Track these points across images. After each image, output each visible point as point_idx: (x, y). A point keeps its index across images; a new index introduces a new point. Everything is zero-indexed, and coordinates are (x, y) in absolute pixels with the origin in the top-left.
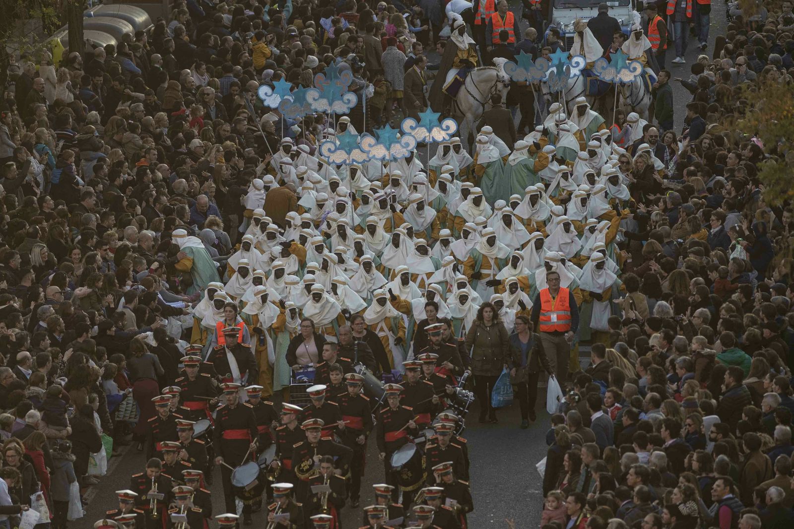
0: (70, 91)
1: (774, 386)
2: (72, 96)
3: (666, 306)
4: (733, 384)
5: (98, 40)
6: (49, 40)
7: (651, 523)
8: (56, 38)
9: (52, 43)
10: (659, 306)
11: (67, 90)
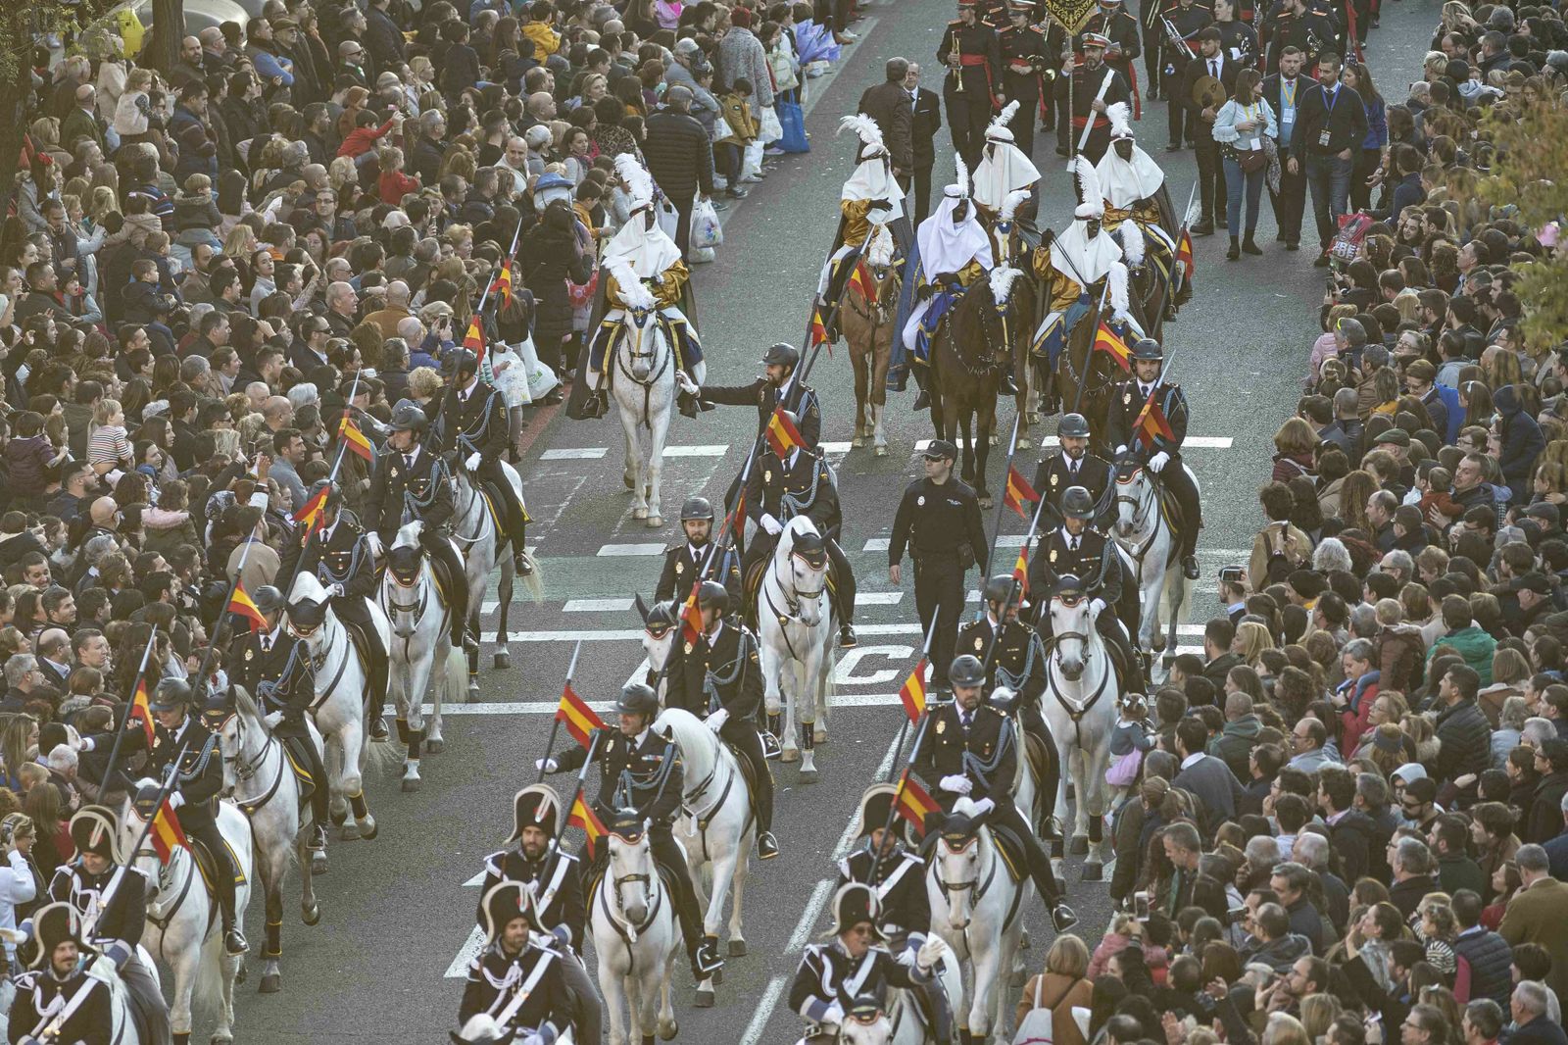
0: (143, 111)
1: (1543, 705)
2: (146, 121)
3: (1337, 550)
4: (1456, 700)
5: (209, 11)
6: (113, 11)
7: (1305, 974)
8: (128, 9)
9: (121, 18)
10: (1326, 548)
11: (137, 109)
